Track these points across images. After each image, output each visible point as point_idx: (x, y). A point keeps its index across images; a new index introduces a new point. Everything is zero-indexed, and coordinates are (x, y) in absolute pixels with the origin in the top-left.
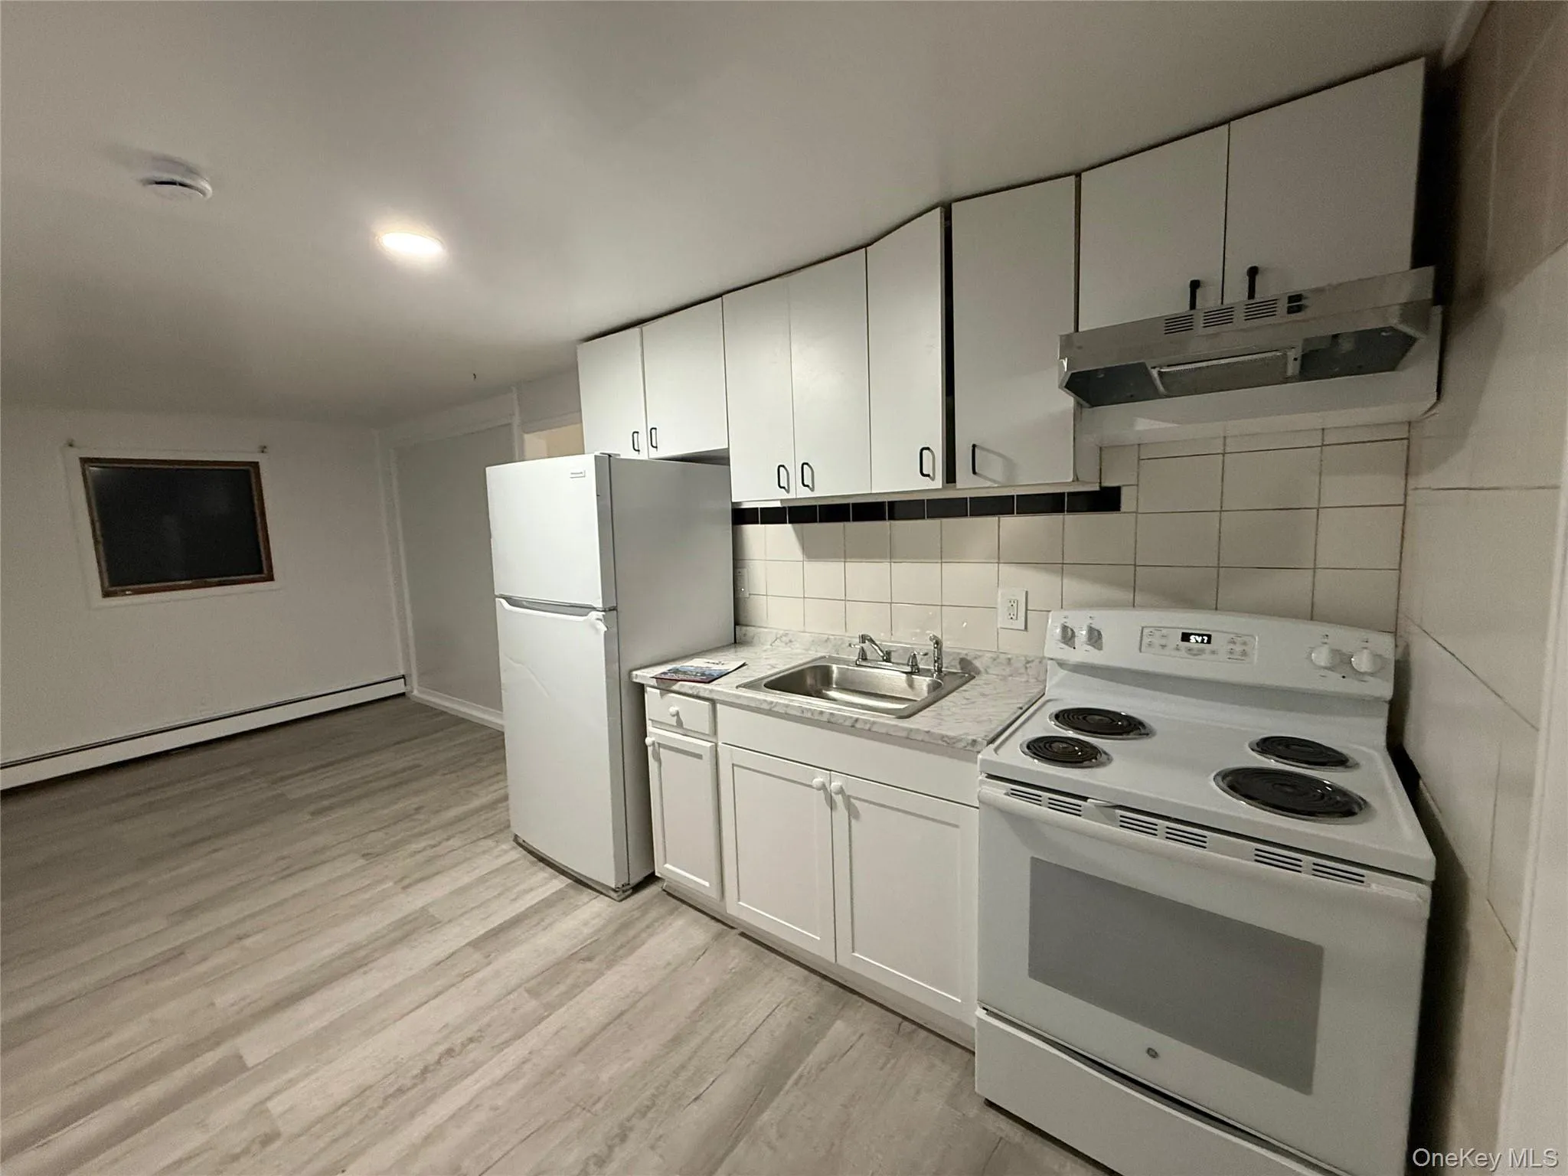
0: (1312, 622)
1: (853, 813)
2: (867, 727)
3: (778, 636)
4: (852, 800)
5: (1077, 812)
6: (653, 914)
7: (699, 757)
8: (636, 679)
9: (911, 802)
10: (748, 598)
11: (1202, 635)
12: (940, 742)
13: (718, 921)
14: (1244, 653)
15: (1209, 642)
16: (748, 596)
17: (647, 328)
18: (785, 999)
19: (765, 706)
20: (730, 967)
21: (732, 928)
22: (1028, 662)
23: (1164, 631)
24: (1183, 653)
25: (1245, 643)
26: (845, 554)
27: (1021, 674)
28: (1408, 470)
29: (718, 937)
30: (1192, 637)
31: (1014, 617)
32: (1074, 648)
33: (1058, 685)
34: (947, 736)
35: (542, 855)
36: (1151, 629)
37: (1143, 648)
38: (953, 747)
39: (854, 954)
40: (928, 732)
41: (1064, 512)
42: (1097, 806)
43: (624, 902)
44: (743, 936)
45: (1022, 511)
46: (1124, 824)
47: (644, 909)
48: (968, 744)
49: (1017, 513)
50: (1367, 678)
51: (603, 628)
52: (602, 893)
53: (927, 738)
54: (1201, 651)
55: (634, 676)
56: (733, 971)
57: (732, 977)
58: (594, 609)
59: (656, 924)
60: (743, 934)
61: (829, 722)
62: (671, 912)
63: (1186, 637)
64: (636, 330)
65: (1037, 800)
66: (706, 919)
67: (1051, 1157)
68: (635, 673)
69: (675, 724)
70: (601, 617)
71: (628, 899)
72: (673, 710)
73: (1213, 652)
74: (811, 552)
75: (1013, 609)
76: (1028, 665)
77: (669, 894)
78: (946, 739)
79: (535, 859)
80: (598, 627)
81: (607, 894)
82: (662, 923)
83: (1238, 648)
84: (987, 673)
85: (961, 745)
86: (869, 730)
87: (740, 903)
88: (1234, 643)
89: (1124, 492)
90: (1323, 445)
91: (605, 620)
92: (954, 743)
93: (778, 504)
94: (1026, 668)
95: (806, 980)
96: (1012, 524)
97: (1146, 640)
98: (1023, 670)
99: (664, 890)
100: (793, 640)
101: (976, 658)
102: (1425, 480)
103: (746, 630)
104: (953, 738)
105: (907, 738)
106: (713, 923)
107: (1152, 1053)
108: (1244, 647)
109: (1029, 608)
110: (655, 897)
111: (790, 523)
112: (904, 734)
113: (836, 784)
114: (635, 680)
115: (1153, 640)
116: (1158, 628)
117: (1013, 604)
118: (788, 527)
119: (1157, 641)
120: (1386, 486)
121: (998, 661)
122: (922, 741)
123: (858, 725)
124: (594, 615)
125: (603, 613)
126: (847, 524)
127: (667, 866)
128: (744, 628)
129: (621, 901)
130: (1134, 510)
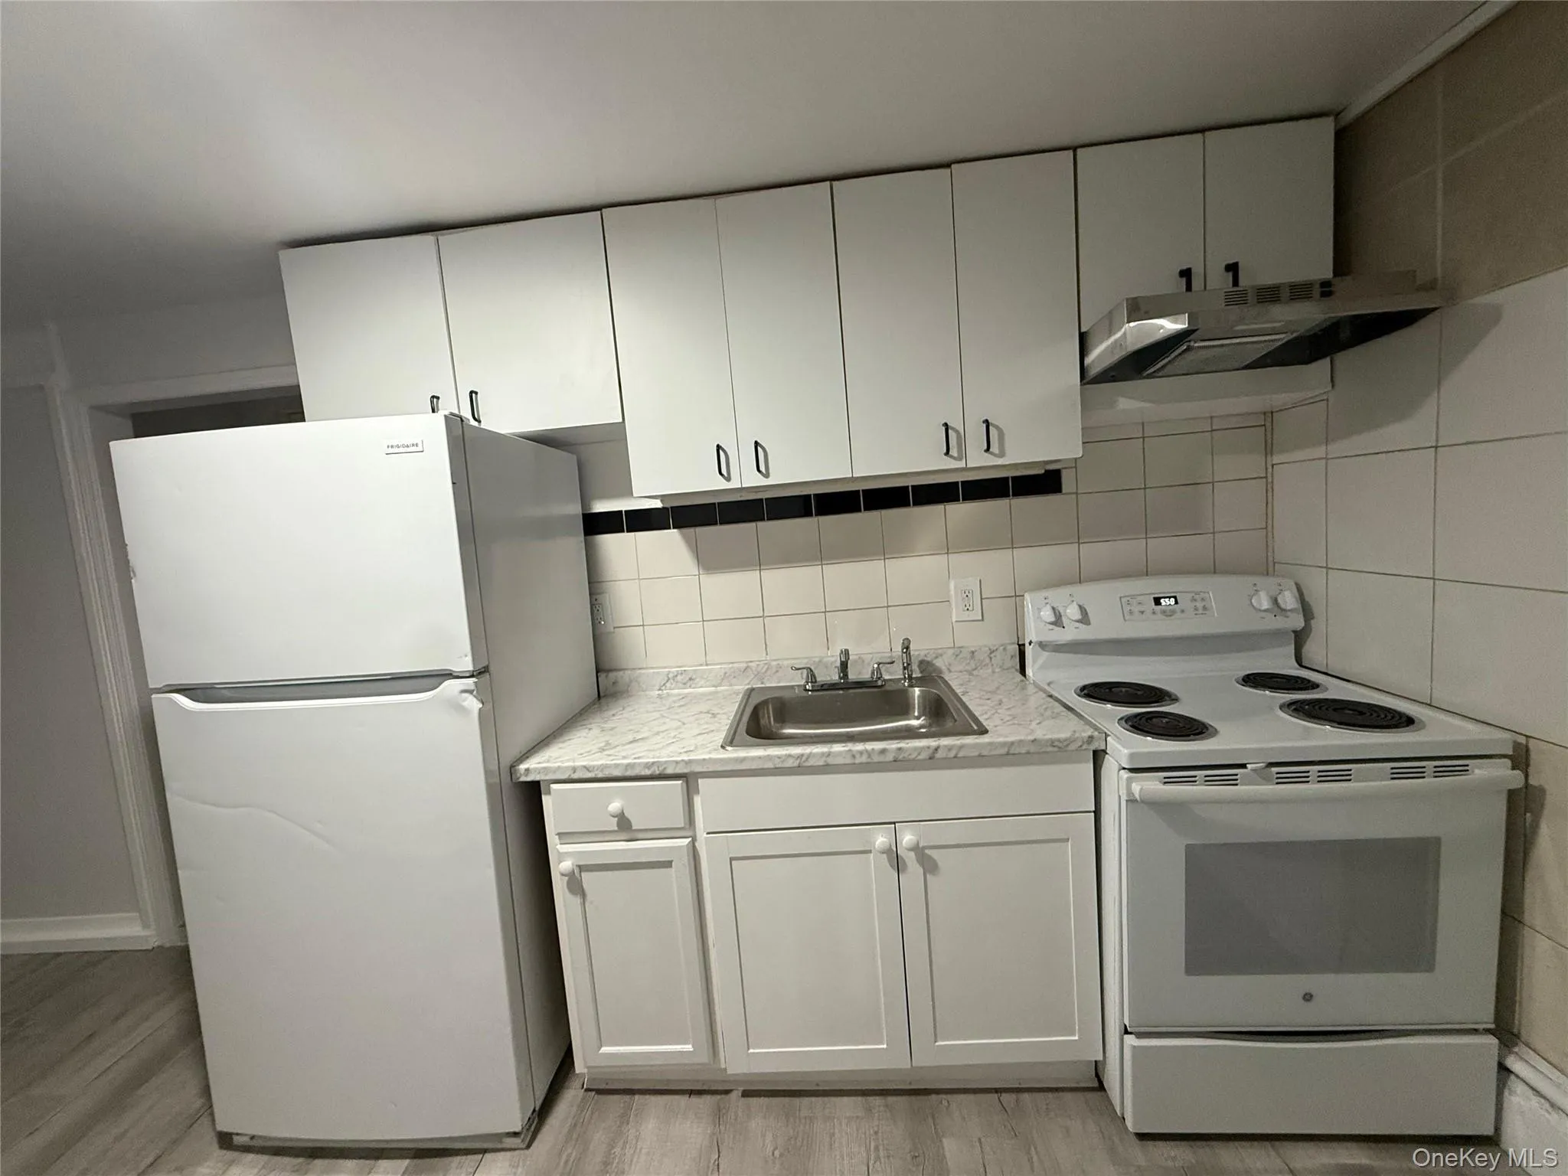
0: (1216, 575)
1: (929, 866)
2: (952, 754)
3: (671, 676)
4: (927, 851)
5: (1232, 781)
6: (599, 1138)
7: (668, 864)
8: (526, 776)
9: (1007, 829)
10: (614, 632)
11: (1170, 597)
12: (1050, 749)
13: (700, 1093)
14: (1205, 608)
15: (1176, 602)
16: (612, 630)
17: (447, 239)
18: (868, 1151)
19: (790, 763)
20: (769, 1149)
21: (727, 1092)
22: (992, 652)
23: (1140, 598)
24: (1160, 616)
25: (1203, 599)
26: (759, 561)
27: (986, 665)
28: (1269, 450)
29: (718, 1115)
30: (1162, 601)
31: (970, 609)
32: (1064, 627)
33: (1043, 667)
34: (1059, 740)
35: (310, 1145)
36: (1128, 598)
37: (1127, 618)
38: (1066, 751)
39: (937, 1044)
40: (1034, 741)
41: (1009, 496)
42: (1254, 770)
43: (535, 1144)
44: (748, 1096)
45: (967, 498)
46: (1281, 780)
47: (577, 1133)
48: (1083, 743)
49: (963, 500)
50: (1289, 613)
51: (473, 704)
52: (484, 1151)
53: (1033, 749)
54: (1172, 613)
55: (522, 772)
56: (777, 1153)
57: (782, 1164)
58: (450, 675)
59: (617, 1150)
60: (746, 1094)
61: (895, 761)
62: (624, 1119)
63: (1157, 601)
64: (429, 238)
65: (1191, 781)
66: (683, 1100)
67: (1227, 1156)
68: (523, 767)
69: (616, 828)
70: (473, 687)
71: (539, 1137)
72: (615, 806)
73: (1183, 611)
74: (708, 562)
75: (969, 600)
76: (992, 655)
77: (599, 1092)
78: (1056, 743)
79: (300, 1160)
80: (465, 704)
81: (499, 1146)
82: (626, 1143)
83: (1200, 605)
84: (950, 671)
85: (1073, 747)
86: (955, 757)
87: (751, 1051)
88: (1195, 600)
89: (1065, 475)
90: (1212, 431)
91: (478, 692)
92: (1067, 745)
93: (657, 504)
94: (991, 658)
95: (869, 1110)
96: (960, 511)
97: (1127, 609)
98: (987, 660)
99: (587, 1090)
100: (694, 677)
101: (937, 657)
102: (1276, 459)
103: (616, 677)
104: (1066, 740)
105: (1008, 754)
106: (695, 1100)
107: (1308, 997)
108: (1204, 603)
109: (983, 597)
110: (582, 1108)
111: (674, 528)
112: (1004, 751)
113: (907, 838)
114: (523, 779)
115: (1132, 608)
116: (1133, 597)
117: (967, 594)
118: (673, 534)
119: (1136, 609)
120: (1253, 464)
121: (961, 656)
122: (1028, 753)
123: (938, 755)
124: (451, 686)
125: (474, 679)
126: (760, 524)
127: (605, 1049)
128: (612, 675)
129: (528, 1146)
130: (1075, 491)
